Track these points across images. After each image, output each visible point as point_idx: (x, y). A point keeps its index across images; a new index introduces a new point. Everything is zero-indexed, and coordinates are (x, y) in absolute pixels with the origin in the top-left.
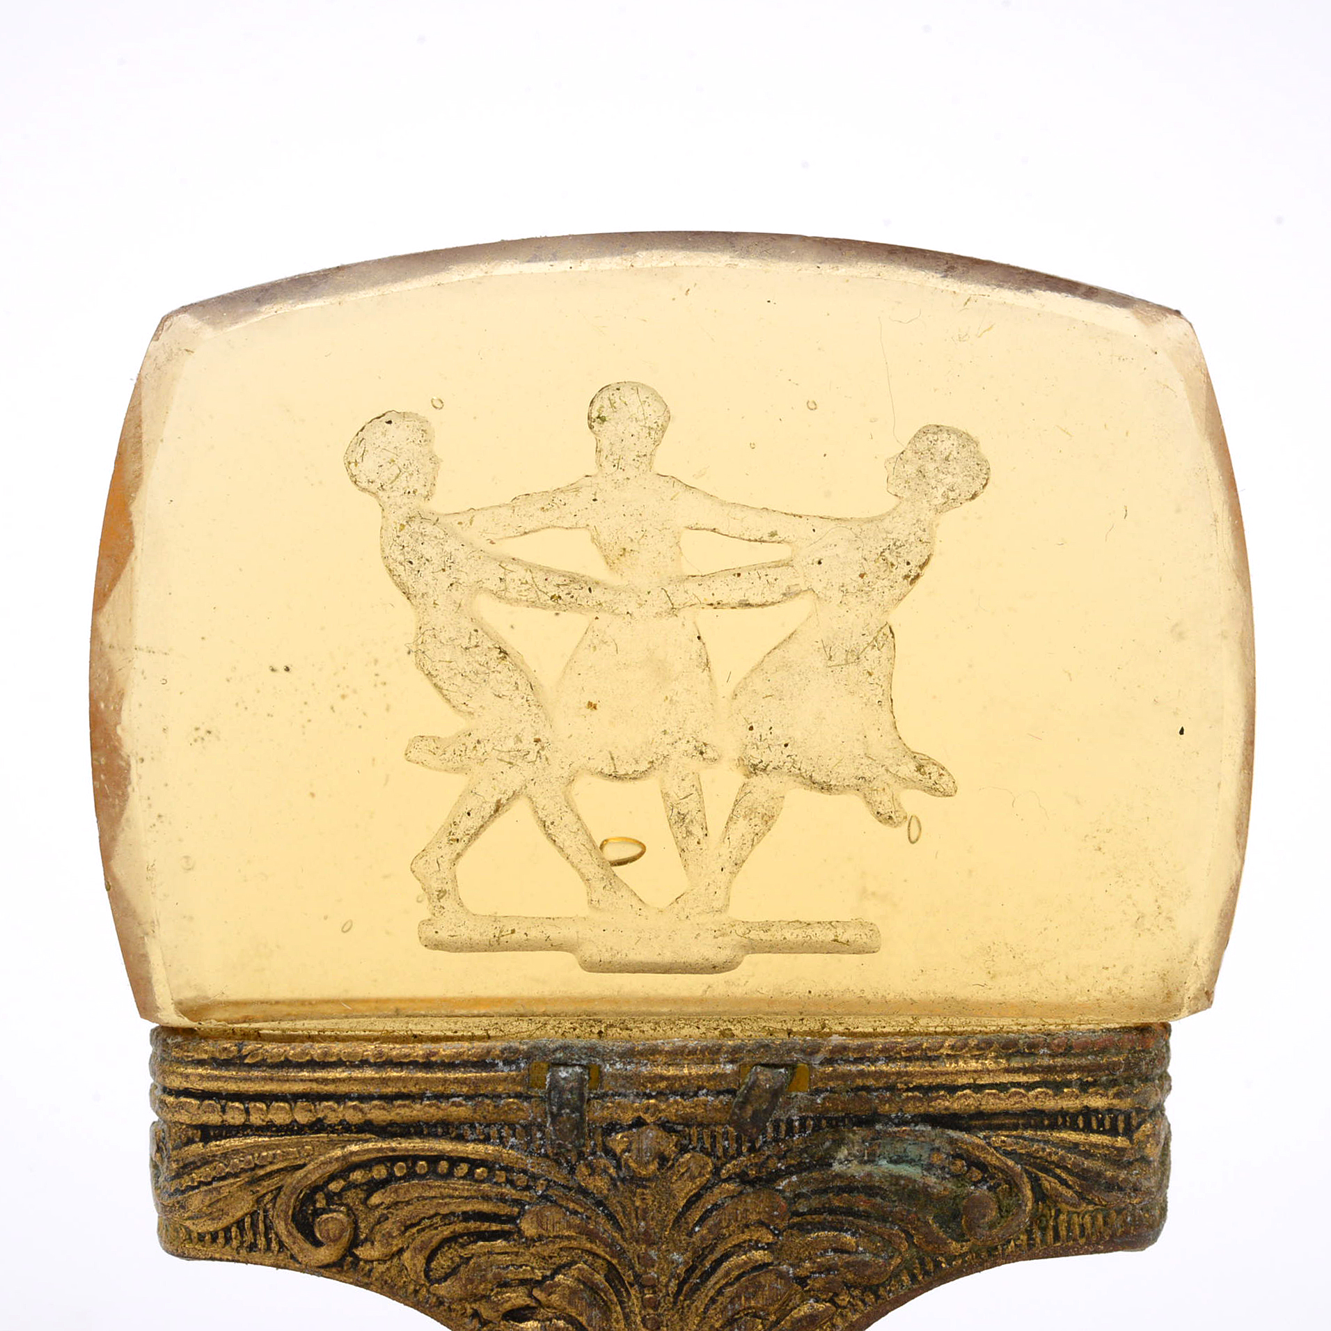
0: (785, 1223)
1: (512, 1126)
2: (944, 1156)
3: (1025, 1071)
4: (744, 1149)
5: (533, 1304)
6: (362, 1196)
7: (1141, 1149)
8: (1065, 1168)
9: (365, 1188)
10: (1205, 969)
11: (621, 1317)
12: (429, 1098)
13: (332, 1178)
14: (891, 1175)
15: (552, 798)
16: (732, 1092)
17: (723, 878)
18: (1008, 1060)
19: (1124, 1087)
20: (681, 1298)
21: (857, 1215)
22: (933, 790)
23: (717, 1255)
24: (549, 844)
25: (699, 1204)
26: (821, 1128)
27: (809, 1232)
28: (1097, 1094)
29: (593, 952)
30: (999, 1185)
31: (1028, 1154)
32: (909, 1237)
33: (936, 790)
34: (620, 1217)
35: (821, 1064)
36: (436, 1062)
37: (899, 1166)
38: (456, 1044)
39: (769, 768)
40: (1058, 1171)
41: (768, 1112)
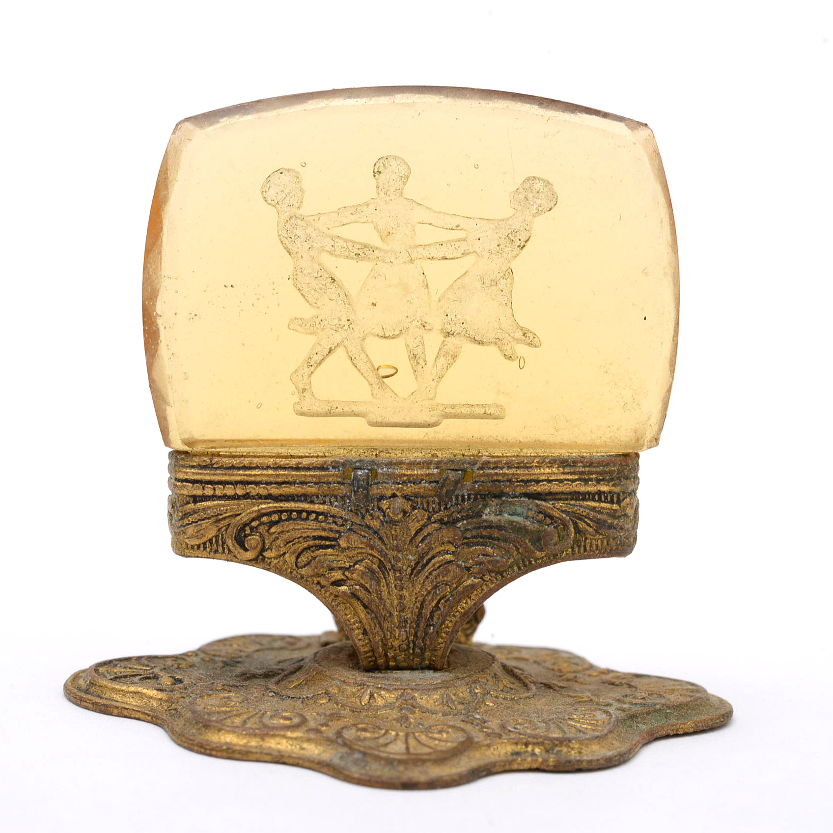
0: (460, 542)
1: (336, 497)
2: (534, 512)
3: (571, 473)
4: (442, 508)
5: (345, 578)
6: (267, 528)
7: (625, 510)
8: (589, 518)
9: (268, 525)
10: (656, 428)
11: (385, 585)
12: (298, 484)
13: (253, 520)
14: (509, 521)
15: (355, 347)
16: (437, 482)
17: (433, 384)
18: (563, 469)
19: (617, 482)
20: (413, 576)
21: (494, 539)
22: (530, 344)
23: (429, 556)
24: (354, 368)
25: (422, 533)
26: (477, 499)
27: (471, 546)
28: (604, 484)
29: (374, 418)
30: (559, 526)
31: (573, 512)
32: (517, 549)
33: (532, 344)
34: (385, 539)
35: (478, 469)
36: (301, 467)
37: (513, 517)
38: (310, 459)
39: (455, 334)
40: (586, 520)
41: (453, 491)
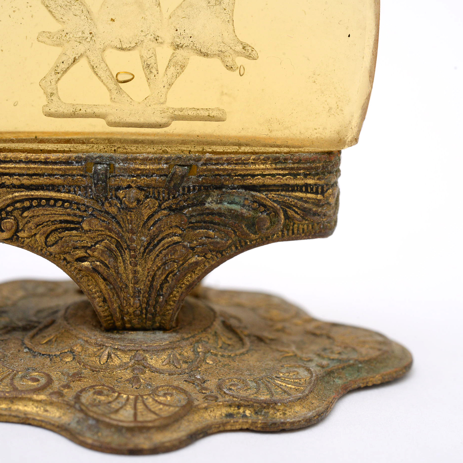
0: (187, 226)
1: (79, 187)
2: (249, 202)
3: (282, 169)
4: (171, 197)
5: (87, 256)
6: (20, 213)
7: (327, 199)
8: (297, 207)
9: (21, 210)
10: (356, 130)
11: (122, 261)
12: (46, 176)
13: (8, 206)
14: (228, 209)
15: (96, 57)
16: (166, 176)
17: (164, 90)
18: (276, 165)
19: (321, 176)
20: (145, 254)
21: (215, 224)
22: (249, 57)
23: (159, 238)
24: (94, 75)
25: (153, 218)
26: (201, 190)
27: (196, 230)
28: (310, 178)
30: (271, 213)
31: (283, 202)
32: (235, 232)
33: (250, 57)
34: (121, 223)
35: (202, 165)
36: (49, 162)
37: (232, 205)
38: (57, 154)
39: (184, 46)
40: (294, 208)
41: (180, 184)
